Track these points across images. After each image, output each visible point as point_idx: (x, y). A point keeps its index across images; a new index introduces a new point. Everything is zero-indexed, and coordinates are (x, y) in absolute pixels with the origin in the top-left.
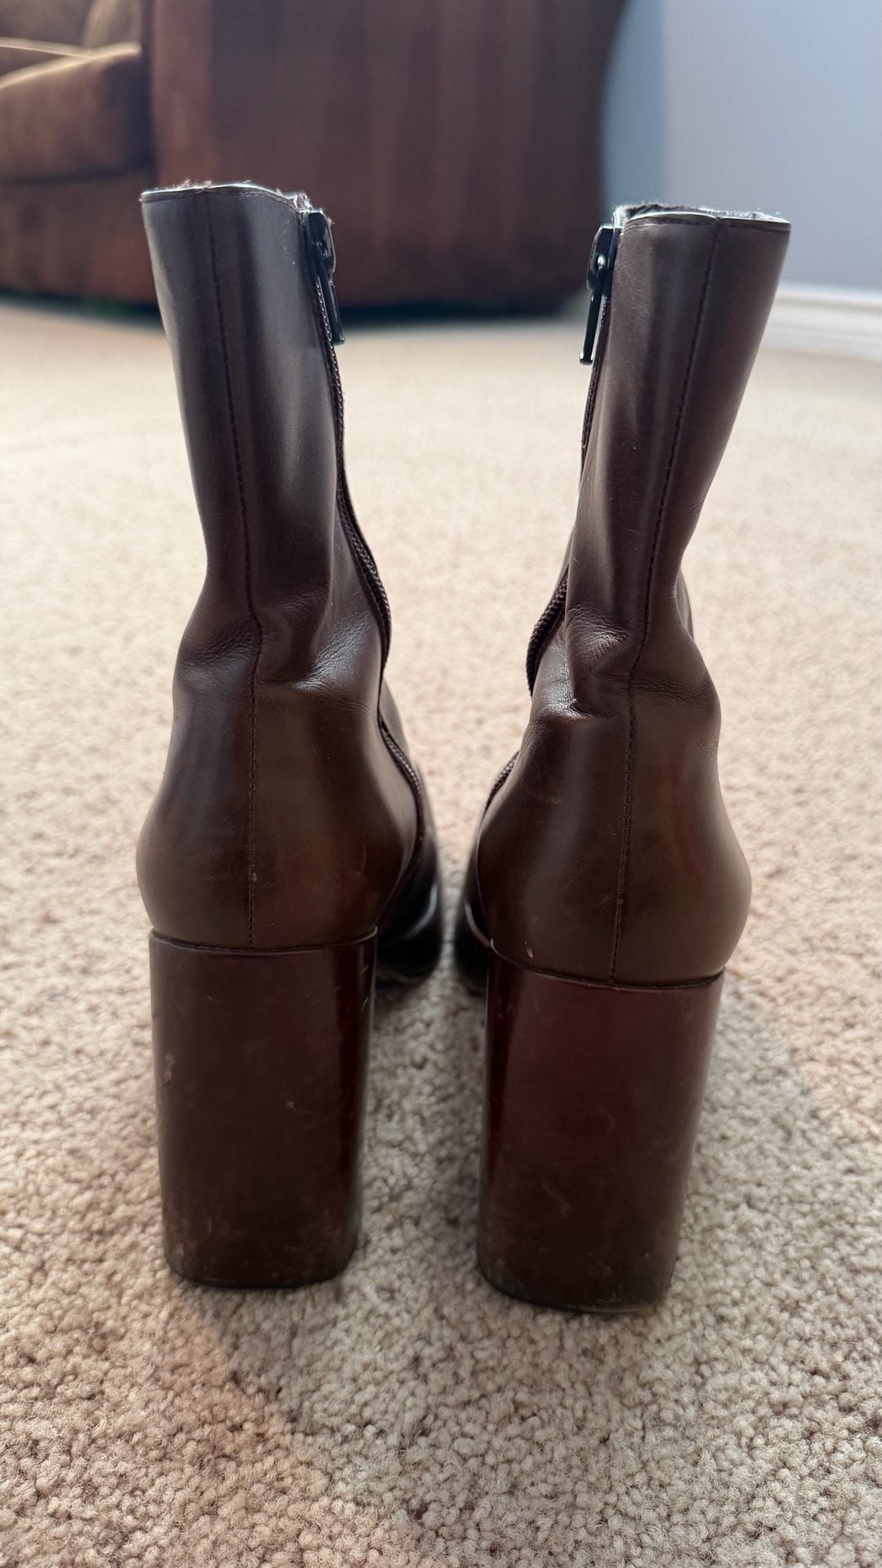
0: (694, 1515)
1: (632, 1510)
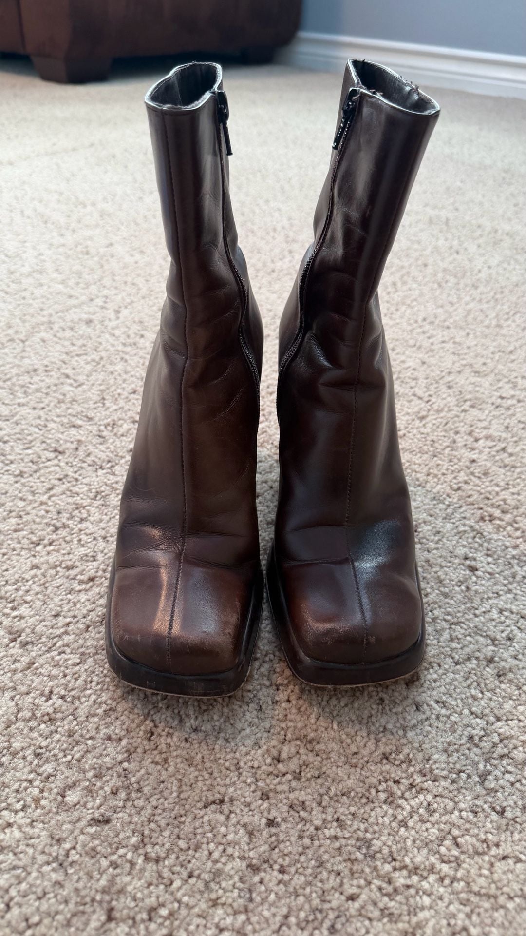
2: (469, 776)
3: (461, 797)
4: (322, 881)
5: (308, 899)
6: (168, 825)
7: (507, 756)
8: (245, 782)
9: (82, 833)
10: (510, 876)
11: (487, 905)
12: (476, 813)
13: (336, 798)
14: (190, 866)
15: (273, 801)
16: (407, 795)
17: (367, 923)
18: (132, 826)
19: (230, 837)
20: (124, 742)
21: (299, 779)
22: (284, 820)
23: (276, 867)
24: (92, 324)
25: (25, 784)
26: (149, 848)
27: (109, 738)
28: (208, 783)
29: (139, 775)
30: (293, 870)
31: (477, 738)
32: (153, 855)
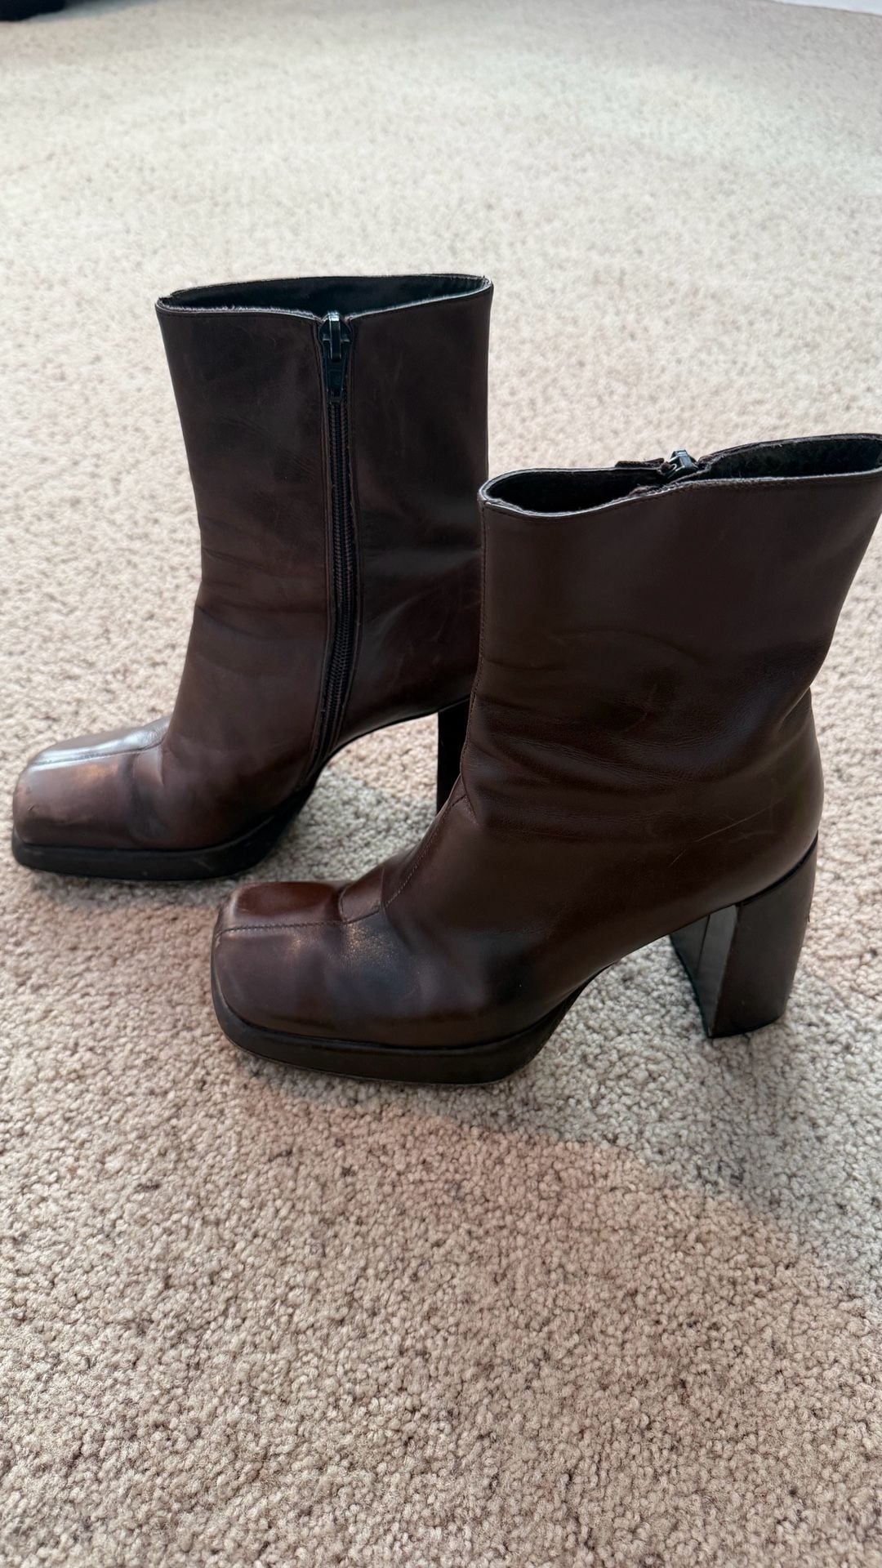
0: (761, 1114)
1: (727, 1118)
2: (579, 1102)
3: (568, 1126)
4: (404, 1229)
5: (388, 1249)
6: (227, 1184)
7: (626, 1075)
8: (316, 1129)
9: (128, 1200)
10: (616, 1208)
11: (587, 1240)
12: (582, 1143)
13: (421, 1138)
14: (255, 1226)
15: (349, 1147)
16: (505, 1128)
17: (453, 1268)
18: (186, 1189)
19: (300, 1192)
20: (171, 1095)
21: (380, 1120)
22: (363, 1167)
23: (353, 1219)
24: (80, 506)
25: (56, 1154)
26: (207, 1211)
27: (152, 1093)
28: (272, 1133)
29: (190, 1131)
30: (372, 1221)
31: (591, 1057)
32: (212, 1218)
